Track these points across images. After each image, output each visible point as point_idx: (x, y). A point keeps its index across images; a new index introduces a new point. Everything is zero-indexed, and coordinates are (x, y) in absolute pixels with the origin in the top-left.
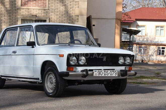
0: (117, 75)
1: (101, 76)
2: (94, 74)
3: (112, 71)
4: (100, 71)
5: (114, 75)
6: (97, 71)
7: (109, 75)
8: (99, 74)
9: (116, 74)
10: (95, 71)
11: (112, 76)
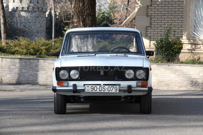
0: (118, 91)
1: (95, 91)
2: (86, 89)
3: (111, 86)
4: (94, 86)
5: (113, 91)
6: (90, 86)
7: (106, 91)
8: (92, 90)
9: (116, 90)
10: (87, 87)
11: (110, 92)
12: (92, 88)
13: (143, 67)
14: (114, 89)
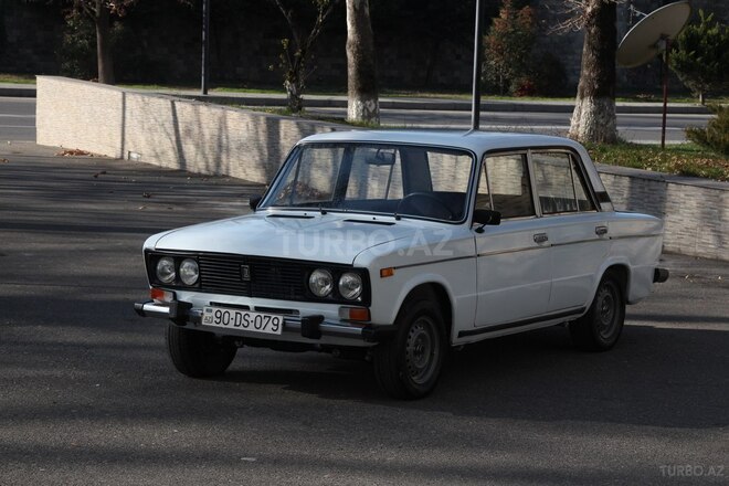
0: (279, 332)
1: (224, 326)
2: (204, 318)
3: (263, 315)
4: (223, 310)
5: (269, 330)
6: (215, 309)
7: (251, 328)
8: (218, 321)
9: (275, 328)
10: (207, 310)
11: (261, 330)
12: (219, 315)
13: (352, 265)
14: (270, 325)
